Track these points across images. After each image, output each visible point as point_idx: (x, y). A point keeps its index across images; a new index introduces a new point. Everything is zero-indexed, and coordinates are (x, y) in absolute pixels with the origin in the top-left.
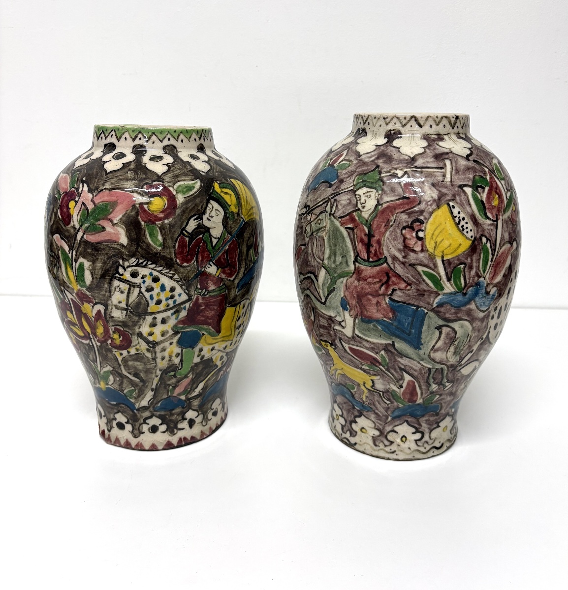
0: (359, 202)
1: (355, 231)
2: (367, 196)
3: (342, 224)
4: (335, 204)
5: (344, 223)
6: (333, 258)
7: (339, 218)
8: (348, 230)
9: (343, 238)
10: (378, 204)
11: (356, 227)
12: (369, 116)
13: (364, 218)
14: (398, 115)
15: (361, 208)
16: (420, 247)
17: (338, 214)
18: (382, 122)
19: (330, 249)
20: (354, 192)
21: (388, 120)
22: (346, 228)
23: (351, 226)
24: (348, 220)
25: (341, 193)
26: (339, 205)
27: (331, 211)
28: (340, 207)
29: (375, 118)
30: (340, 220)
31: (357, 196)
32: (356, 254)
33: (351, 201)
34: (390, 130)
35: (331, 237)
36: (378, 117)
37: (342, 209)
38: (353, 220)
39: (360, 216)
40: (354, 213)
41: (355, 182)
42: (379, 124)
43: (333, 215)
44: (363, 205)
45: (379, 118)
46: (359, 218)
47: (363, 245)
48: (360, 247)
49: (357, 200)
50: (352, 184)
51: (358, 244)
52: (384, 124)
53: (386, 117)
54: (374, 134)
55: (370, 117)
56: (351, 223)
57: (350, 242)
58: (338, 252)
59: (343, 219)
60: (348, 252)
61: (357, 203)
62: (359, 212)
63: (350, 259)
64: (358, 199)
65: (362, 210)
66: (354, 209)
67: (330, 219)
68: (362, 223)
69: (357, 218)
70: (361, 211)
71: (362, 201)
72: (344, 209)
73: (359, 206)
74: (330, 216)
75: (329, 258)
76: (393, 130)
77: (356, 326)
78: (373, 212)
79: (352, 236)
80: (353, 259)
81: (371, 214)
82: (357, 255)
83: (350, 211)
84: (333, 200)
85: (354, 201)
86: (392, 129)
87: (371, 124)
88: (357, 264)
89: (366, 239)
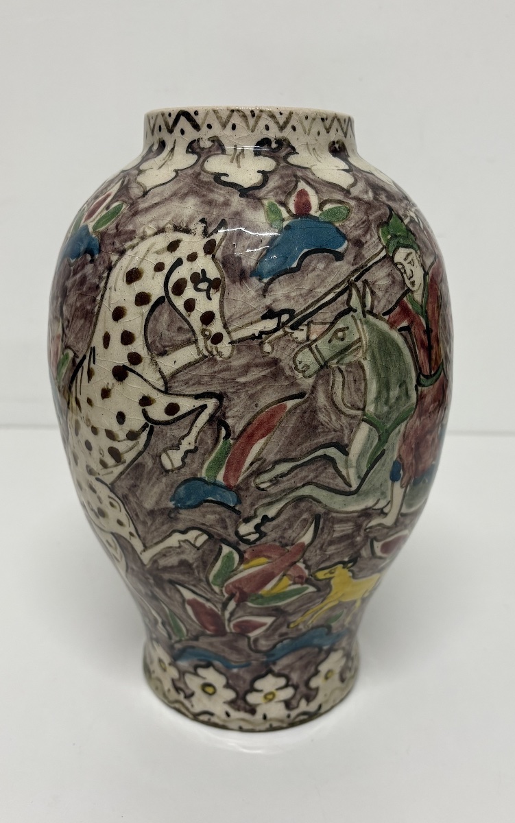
0: (405, 275)
1: (412, 330)
2: (410, 263)
3: (392, 325)
4: (368, 290)
5: (395, 322)
6: (384, 394)
7: (385, 314)
8: (403, 332)
9: (399, 349)
10: (426, 274)
11: (412, 322)
12: (291, 114)
13: (417, 302)
14: (339, 117)
15: (410, 286)
17: (379, 309)
18: (319, 126)
20: (389, 259)
21: (328, 123)
22: (400, 330)
23: (405, 324)
24: (399, 313)
25: (371, 267)
26: (376, 290)
27: (364, 305)
28: (379, 294)
29: (307, 118)
30: (387, 317)
31: (400, 266)
32: (419, 371)
33: (394, 278)
34: (334, 143)
35: (378, 356)
36: (313, 116)
37: (384, 296)
38: (405, 312)
39: (413, 301)
40: (405, 299)
41: (382, 240)
42: (314, 131)
43: (371, 312)
44: (412, 280)
45: (314, 119)
46: (412, 304)
47: (424, 351)
48: (422, 355)
49: (402, 274)
50: (381, 246)
51: (420, 353)
52: (323, 131)
53: (325, 117)
54: (311, 151)
55: (294, 116)
56: (405, 318)
57: (409, 354)
58: (393, 380)
59: (391, 315)
60: (408, 372)
61: (403, 277)
62: (410, 294)
63: (411, 383)
64: (403, 271)
65: (413, 289)
66: (401, 292)
67: (367, 322)
68: (417, 313)
69: (410, 307)
70: (412, 292)
71: (408, 272)
72: (387, 295)
73: (408, 282)
74: (364, 316)
75: (377, 399)
76: (338, 142)
78: (424, 290)
79: (410, 342)
80: (414, 382)
81: (423, 293)
82: (419, 372)
83: (398, 296)
84: (359, 284)
85: (399, 278)
86: (336, 140)
87: (299, 128)
88: (420, 388)
89: (425, 338)
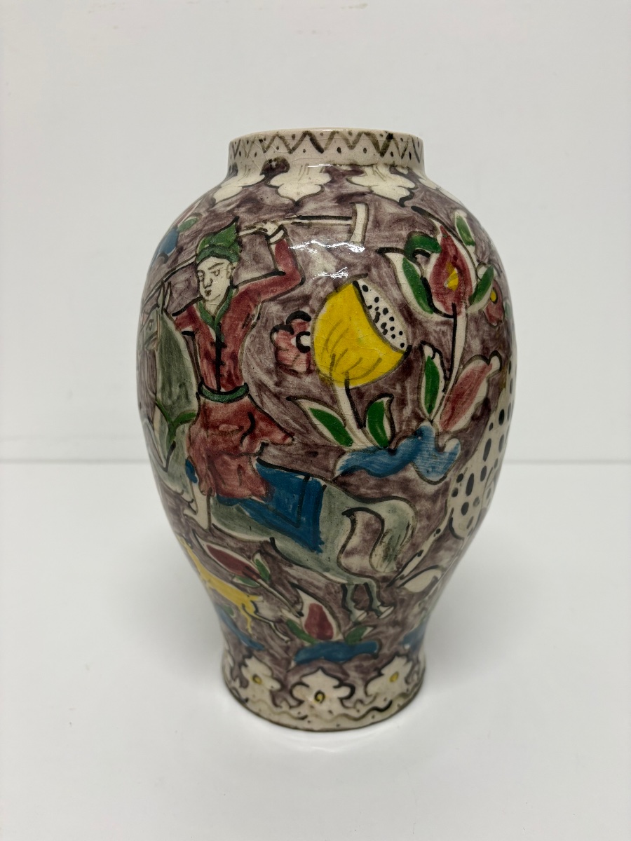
0: (201, 283)
1: (197, 337)
2: (214, 272)
3: (178, 326)
4: (169, 291)
5: (180, 324)
6: (167, 388)
7: (174, 315)
8: (186, 336)
9: (180, 351)
10: (232, 286)
11: (198, 329)
12: (240, 141)
13: (208, 312)
14: (282, 134)
15: (204, 295)
16: (305, 365)
17: (171, 309)
18: (258, 148)
19: (163, 372)
20: (195, 266)
21: (266, 143)
22: (184, 333)
23: (189, 329)
24: (186, 317)
25: (178, 271)
26: (174, 292)
27: (164, 304)
28: (175, 295)
29: (248, 142)
30: (175, 318)
31: (200, 274)
32: (200, 380)
33: (189, 283)
34: (270, 161)
35: (163, 350)
36: (252, 139)
37: (177, 298)
38: (192, 318)
39: (204, 310)
40: (195, 305)
41: (198, 249)
42: (253, 153)
43: (166, 311)
44: (208, 289)
45: (253, 142)
46: (201, 313)
47: (208, 363)
48: (205, 366)
49: (199, 281)
50: (194, 254)
51: (202, 361)
52: (260, 151)
53: (262, 137)
54: (247, 170)
55: (241, 143)
56: (190, 324)
57: (189, 359)
58: (174, 378)
59: (178, 317)
60: (187, 376)
61: (199, 285)
62: (202, 302)
63: (191, 389)
64: (201, 279)
65: (206, 298)
66: (194, 298)
67: (162, 319)
68: (206, 323)
69: (198, 314)
70: (205, 301)
71: (207, 281)
72: (180, 298)
73: (202, 291)
74: (162, 313)
75: (163, 388)
76: (275, 160)
77: (212, 510)
78: (223, 302)
79: (192, 348)
80: (195, 389)
81: (220, 305)
82: (201, 382)
83: (188, 301)
84: (166, 284)
85: (194, 285)
86: (273, 158)
87: (243, 154)
88: (202, 399)
89: (212, 350)
